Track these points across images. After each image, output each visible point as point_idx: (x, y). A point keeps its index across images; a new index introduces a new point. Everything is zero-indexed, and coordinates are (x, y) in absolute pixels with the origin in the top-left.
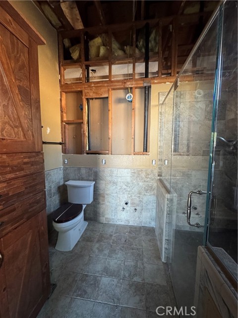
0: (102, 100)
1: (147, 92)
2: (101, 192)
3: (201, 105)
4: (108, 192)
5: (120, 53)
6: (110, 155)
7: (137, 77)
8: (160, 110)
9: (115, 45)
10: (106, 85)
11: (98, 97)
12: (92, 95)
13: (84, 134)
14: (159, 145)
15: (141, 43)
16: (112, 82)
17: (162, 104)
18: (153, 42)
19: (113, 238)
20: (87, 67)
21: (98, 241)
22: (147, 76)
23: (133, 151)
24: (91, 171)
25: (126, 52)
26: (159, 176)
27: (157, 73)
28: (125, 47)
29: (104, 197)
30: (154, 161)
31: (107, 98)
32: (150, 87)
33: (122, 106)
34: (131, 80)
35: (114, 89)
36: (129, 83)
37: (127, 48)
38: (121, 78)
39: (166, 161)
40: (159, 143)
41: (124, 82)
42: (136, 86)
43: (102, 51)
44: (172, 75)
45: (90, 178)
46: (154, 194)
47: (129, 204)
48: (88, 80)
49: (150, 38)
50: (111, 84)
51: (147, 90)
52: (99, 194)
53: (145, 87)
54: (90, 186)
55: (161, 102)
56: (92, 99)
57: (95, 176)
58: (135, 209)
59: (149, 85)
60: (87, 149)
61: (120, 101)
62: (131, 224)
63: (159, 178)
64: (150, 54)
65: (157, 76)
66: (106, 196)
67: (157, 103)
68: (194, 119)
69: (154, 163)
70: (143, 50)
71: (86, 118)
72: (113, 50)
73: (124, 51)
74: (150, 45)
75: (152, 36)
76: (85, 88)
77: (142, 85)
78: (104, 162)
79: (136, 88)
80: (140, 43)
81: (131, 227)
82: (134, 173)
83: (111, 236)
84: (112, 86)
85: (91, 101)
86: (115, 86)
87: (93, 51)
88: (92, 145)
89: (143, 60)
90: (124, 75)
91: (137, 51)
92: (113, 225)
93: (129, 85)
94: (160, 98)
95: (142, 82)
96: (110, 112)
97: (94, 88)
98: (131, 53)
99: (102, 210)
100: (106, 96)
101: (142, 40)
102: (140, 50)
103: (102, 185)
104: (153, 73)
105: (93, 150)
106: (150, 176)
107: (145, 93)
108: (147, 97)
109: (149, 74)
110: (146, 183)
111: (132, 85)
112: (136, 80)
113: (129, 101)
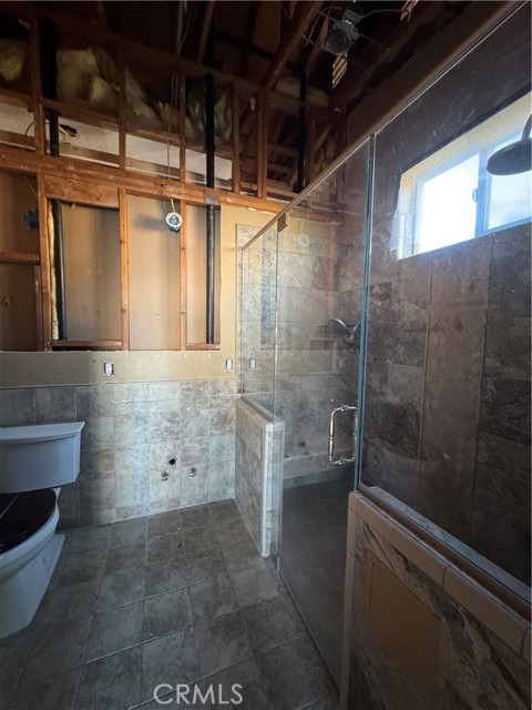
0: (98, 212)
1: (212, 217)
2: (103, 446)
4: (123, 443)
5: (147, 112)
7: (189, 180)
8: (239, 260)
9: (133, 90)
10: (111, 177)
11: (88, 202)
12: (67, 193)
13: (45, 296)
14: (239, 330)
15: (197, 110)
16: (129, 174)
17: (243, 249)
18: (221, 118)
19: (147, 549)
20: (52, 116)
21: (109, 571)
22: (210, 184)
24: (71, 394)
25: (162, 115)
26: (239, 391)
27: (231, 182)
28: (161, 104)
29: (110, 457)
30: (229, 362)
31: (117, 210)
32: (218, 208)
33: (154, 238)
34: (178, 183)
35: (133, 193)
36: (172, 189)
37: (166, 110)
38: (152, 172)
39: (253, 361)
40: (239, 325)
41: (160, 182)
42: (188, 198)
43: (99, 89)
44: (260, 195)
45: (68, 414)
46: (231, 431)
47: (178, 463)
48: (55, 152)
49: (216, 108)
50: (128, 180)
51: (211, 212)
52: (97, 453)
53: (208, 207)
54: (73, 436)
55: (241, 245)
56: (70, 204)
57: (84, 407)
58: (194, 470)
59: (217, 204)
60: (56, 337)
61: (147, 224)
62: (184, 504)
63: (239, 395)
64: (217, 139)
65: (230, 188)
66: (118, 454)
67: (234, 245)
69: (229, 366)
70: (201, 127)
71: (49, 252)
72: (129, 100)
73: (158, 113)
74: (215, 121)
75: (220, 105)
76: (45, 168)
77: (202, 201)
78: (109, 369)
79: (188, 203)
80: (194, 108)
81: (183, 512)
82: (188, 389)
83: (141, 546)
84: (129, 184)
85: (64, 208)
86: (137, 186)
87: (69, 81)
88: (68, 326)
89: (202, 148)
90: (159, 167)
91: (188, 124)
92: (142, 521)
93: (171, 191)
94: (239, 236)
95: (201, 194)
96: (124, 248)
97: (76, 177)
98: (175, 122)
99: (105, 492)
100: (113, 204)
101: (198, 105)
102: (194, 123)
103: (105, 427)
104: (223, 182)
105: (72, 338)
106: (221, 395)
107: (208, 219)
108: (212, 229)
109: (216, 182)
110: (215, 410)
111: (179, 194)
112: (187, 186)
113: (172, 229)
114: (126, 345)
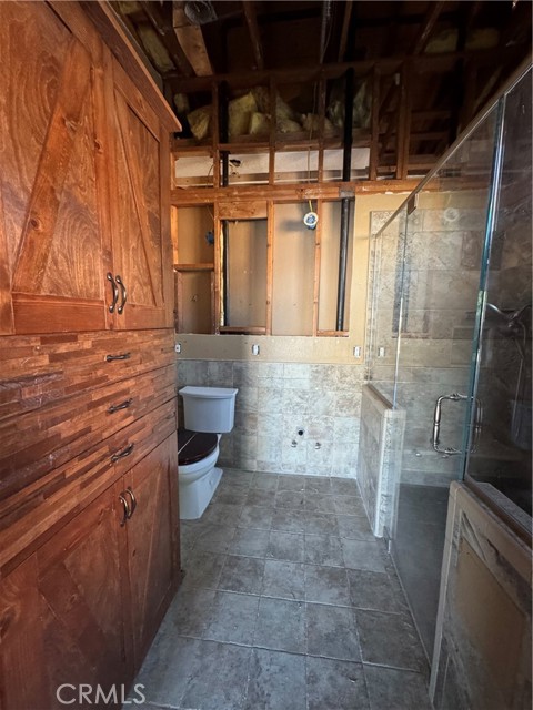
0: (253, 223)
1: (346, 210)
2: (250, 410)
3: (454, 239)
4: (262, 410)
5: (292, 127)
6: (269, 336)
7: (326, 178)
8: (372, 248)
9: (282, 111)
10: (263, 193)
11: (246, 217)
12: (233, 213)
13: (217, 293)
14: (368, 318)
15: (336, 109)
16: (276, 187)
17: (377, 236)
18: (360, 108)
19: (276, 497)
20: (224, 155)
21: (249, 503)
22: (346, 178)
23: (314, 329)
24: (230, 368)
25: (305, 126)
26: (366, 378)
27: (368, 170)
28: (304, 116)
29: (255, 420)
30: (357, 348)
31: (266, 219)
32: (353, 199)
33: (295, 237)
34: (315, 185)
35: (278, 202)
36: (309, 191)
37: (308, 119)
38: (295, 180)
39: (382, 350)
40: (368, 313)
41: (300, 188)
42: (324, 197)
43: (256, 122)
44: (399, 176)
45: (227, 382)
46: (355, 415)
47: (305, 434)
48: (225, 183)
49: (355, 100)
50: (274, 192)
51: (346, 205)
52: (245, 414)
53: (343, 200)
54: (229, 398)
55: (375, 232)
56: (234, 221)
57: (237, 378)
58: (318, 444)
59: (351, 195)
60: (222, 324)
61: (290, 226)
62: (309, 472)
63: (366, 382)
64: (355, 132)
65: (367, 177)
66: (260, 419)
67: (366, 234)
68: (440, 266)
69: (357, 352)
70: (340, 123)
71: (219, 261)
72: (278, 122)
73: (301, 124)
74: (354, 114)
75: (360, 95)
76: (219, 197)
77: (337, 196)
78: (256, 350)
79: (324, 201)
80: (334, 107)
81: (308, 479)
82: (317, 372)
83: (273, 494)
84: (276, 195)
85: (230, 225)
86: (282, 195)
87: (236, 123)
88: (230, 315)
89: (340, 144)
90: (300, 174)
91: (327, 125)
92: (276, 476)
93: (310, 194)
94: (373, 224)
95: (337, 189)
96: (270, 250)
97: (238, 199)
98: (315, 129)
99: (250, 446)
100: (262, 215)
101: (338, 103)
102: (333, 122)
103: (252, 396)
104: (359, 172)
105: (233, 325)
106: (348, 379)
107: (343, 213)
108: (346, 221)
109: (352, 173)
110: (340, 394)
111: (316, 194)
112: (326, 185)
113: (309, 228)
114: (269, 331)
